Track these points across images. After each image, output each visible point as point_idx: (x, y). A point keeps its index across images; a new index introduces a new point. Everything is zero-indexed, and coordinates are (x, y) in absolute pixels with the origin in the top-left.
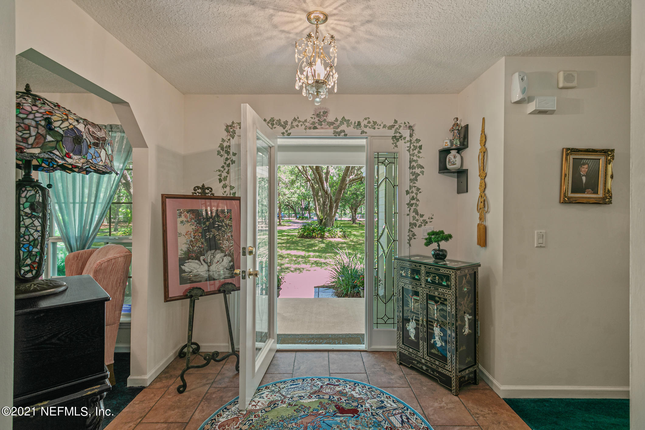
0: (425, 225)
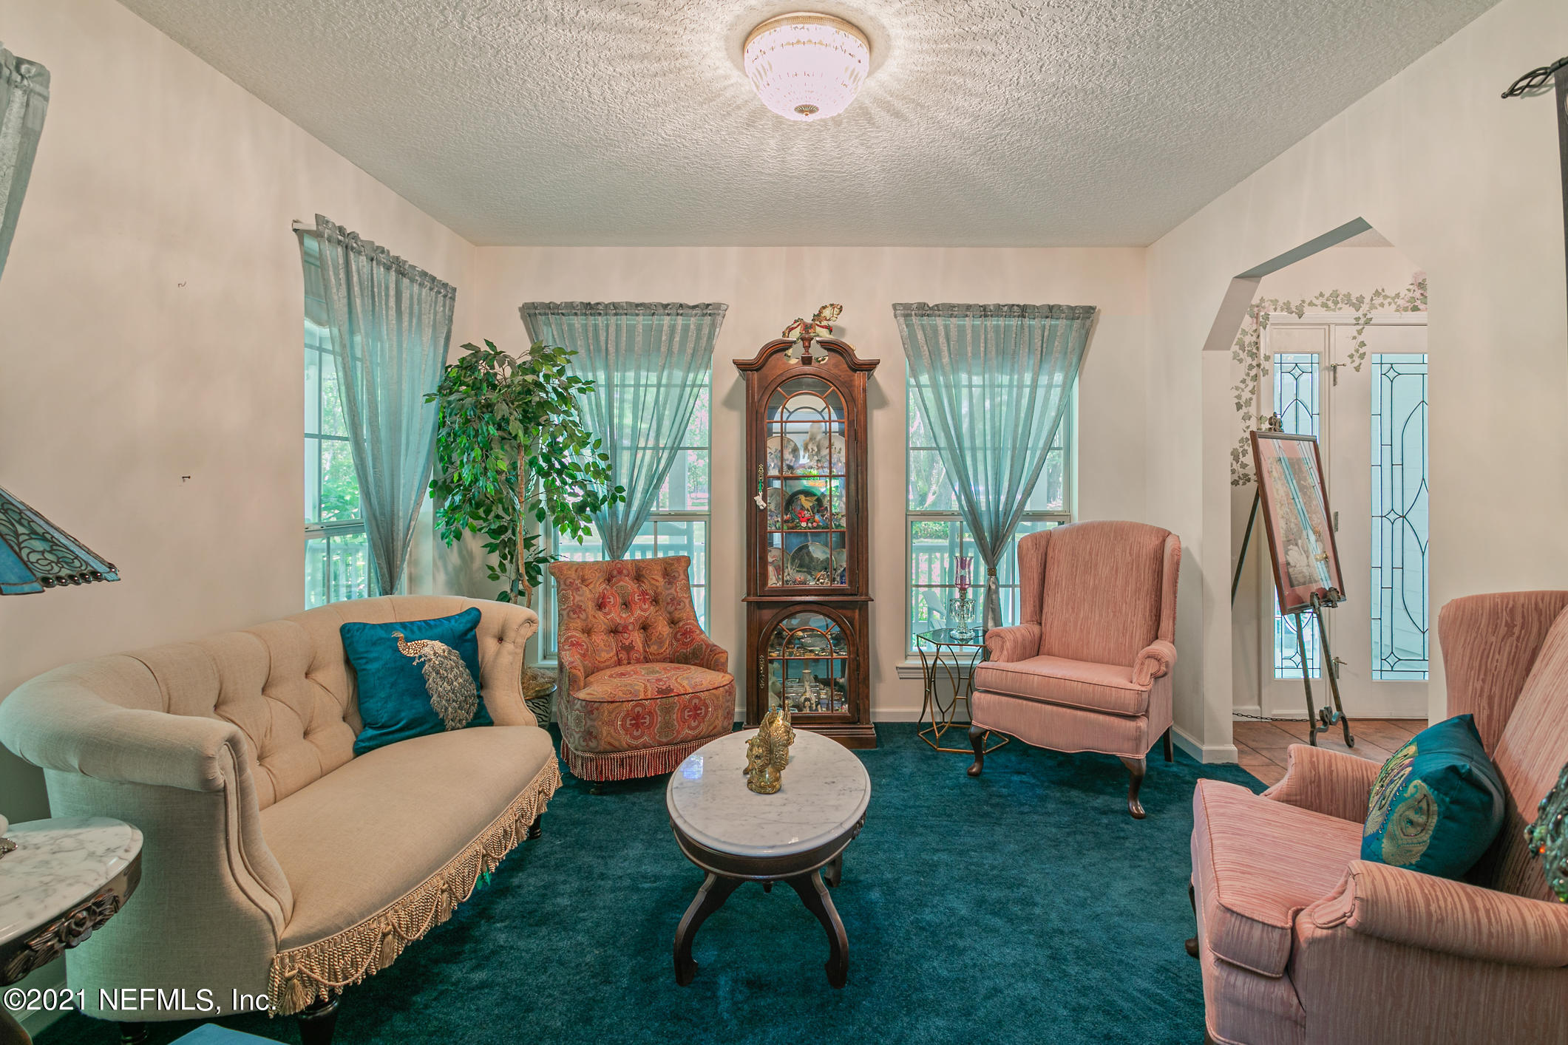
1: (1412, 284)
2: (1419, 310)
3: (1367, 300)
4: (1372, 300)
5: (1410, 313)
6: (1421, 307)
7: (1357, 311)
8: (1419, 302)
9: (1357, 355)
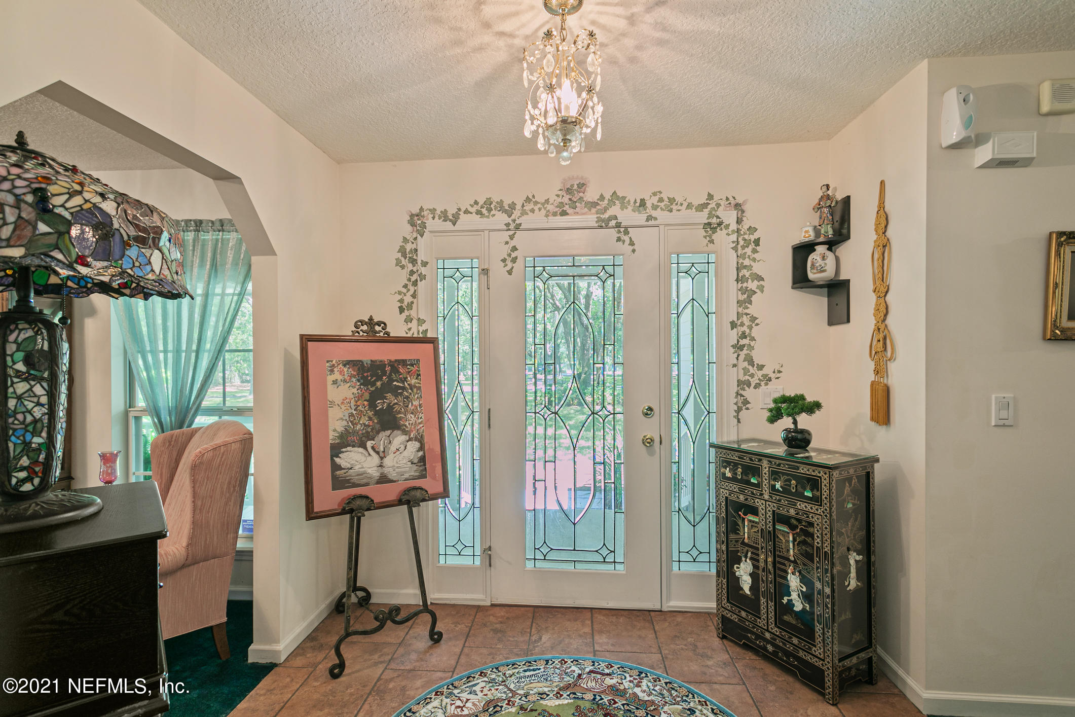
0: (766, 384)
1: (561, 190)
2: (567, 214)
3: (518, 207)
4: (523, 206)
5: (559, 217)
6: (570, 211)
7: (510, 217)
8: (567, 206)
9: (509, 260)
